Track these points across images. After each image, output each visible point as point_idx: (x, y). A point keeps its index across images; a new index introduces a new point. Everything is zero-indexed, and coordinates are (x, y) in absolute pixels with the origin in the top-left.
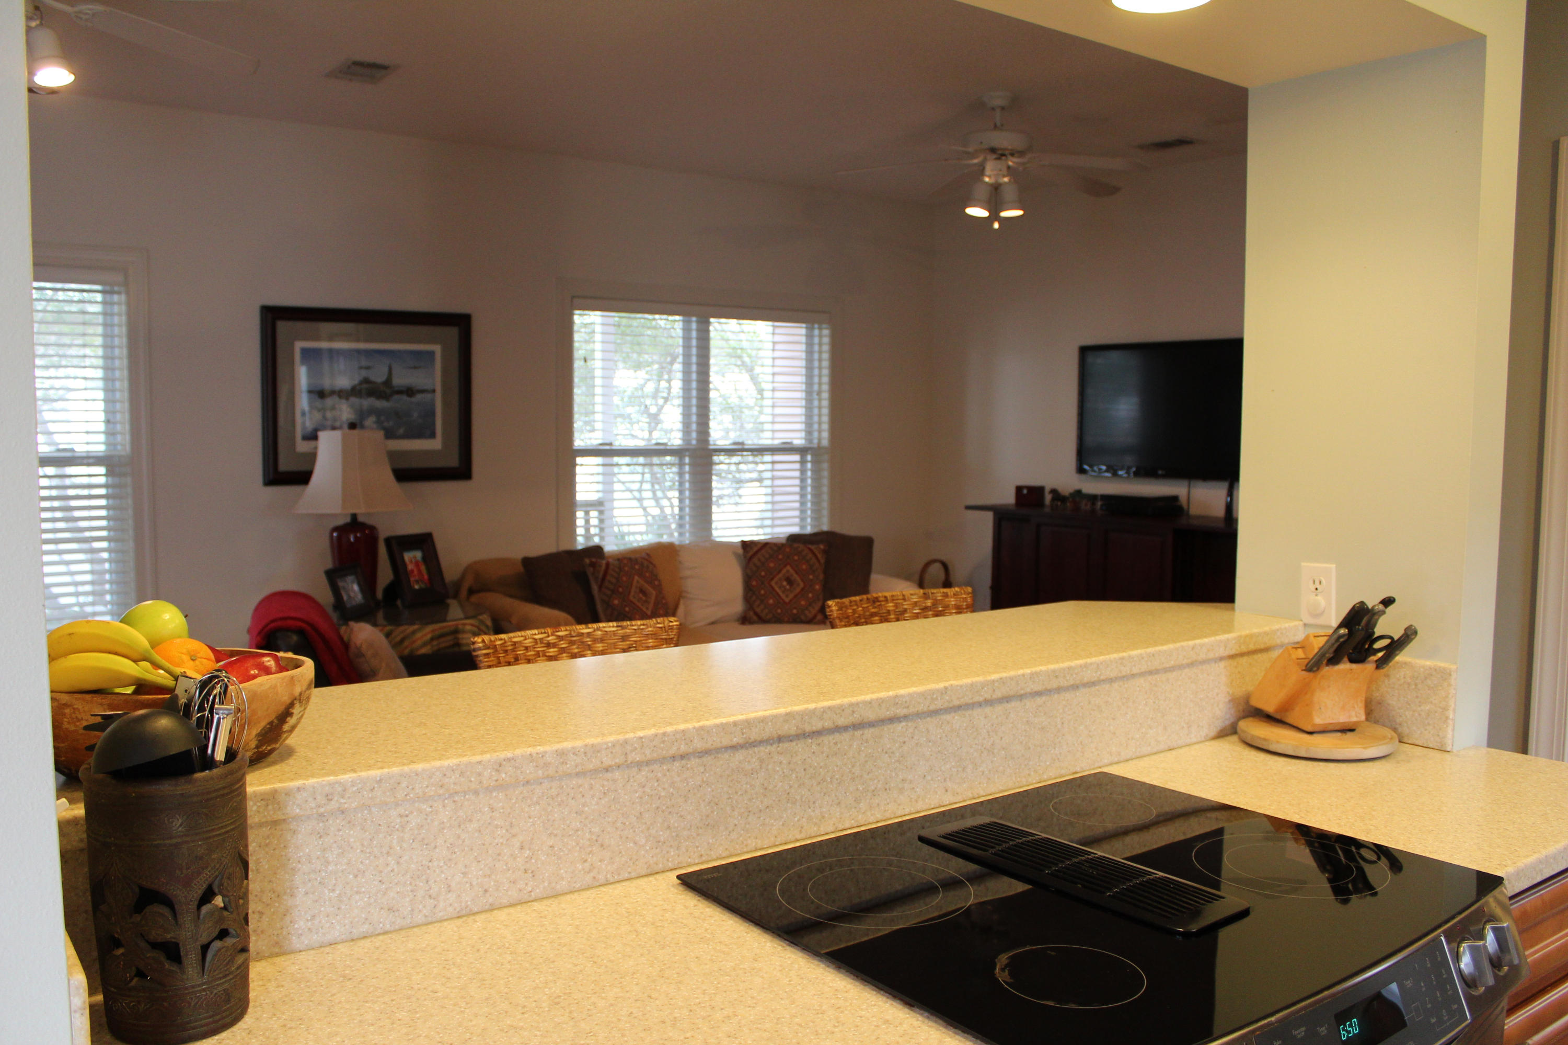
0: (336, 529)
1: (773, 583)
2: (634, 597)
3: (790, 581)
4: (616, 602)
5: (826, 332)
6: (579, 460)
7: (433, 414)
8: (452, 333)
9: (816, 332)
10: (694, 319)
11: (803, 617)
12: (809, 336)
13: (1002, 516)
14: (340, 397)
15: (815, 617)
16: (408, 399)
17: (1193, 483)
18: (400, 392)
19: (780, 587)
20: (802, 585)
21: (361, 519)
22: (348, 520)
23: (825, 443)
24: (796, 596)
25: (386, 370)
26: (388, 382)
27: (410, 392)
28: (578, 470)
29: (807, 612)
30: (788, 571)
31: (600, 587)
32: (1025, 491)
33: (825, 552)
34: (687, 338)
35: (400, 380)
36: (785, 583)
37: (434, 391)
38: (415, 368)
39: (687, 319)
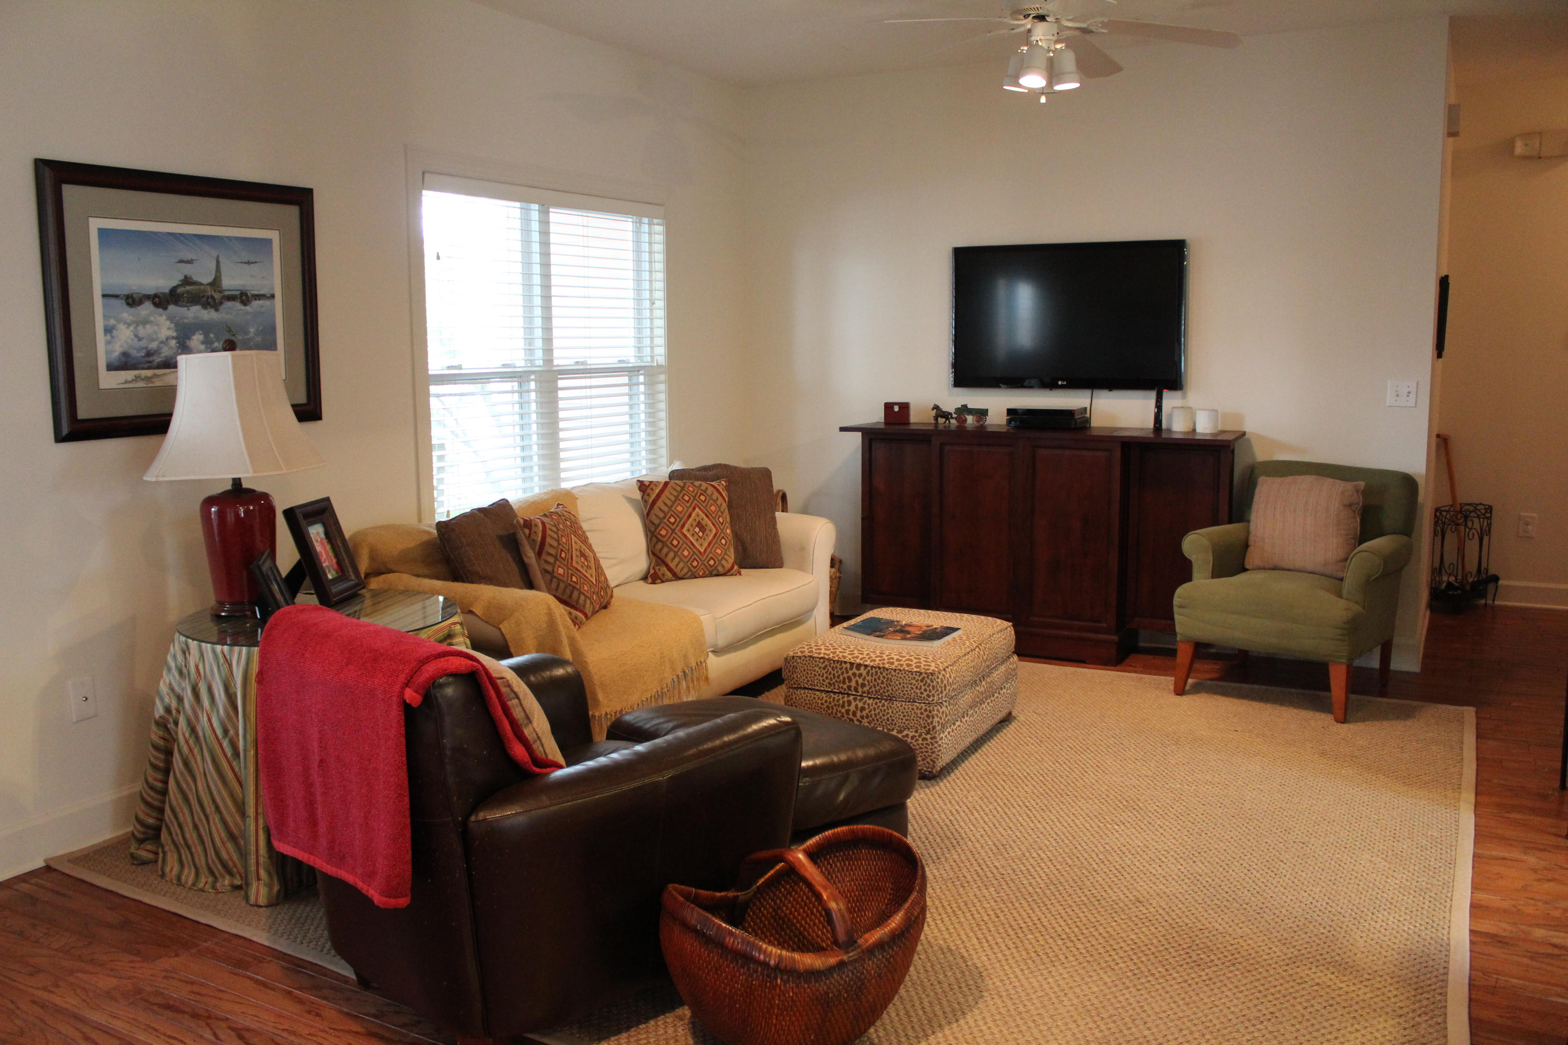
0: (210, 501)
1: (685, 531)
2: (577, 563)
3: (702, 528)
4: (561, 571)
5: (659, 229)
6: (433, 389)
7: (273, 329)
8: (292, 212)
9: (645, 228)
10: (535, 207)
11: (721, 569)
12: (637, 232)
13: (870, 436)
14: (156, 305)
15: (732, 567)
16: (243, 307)
17: (1096, 392)
18: (231, 298)
19: (693, 535)
20: (714, 531)
21: (245, 485)
22: (228, 486)
23: (661, 360)
24: (710, 544)
25: (213, 265)
26: (216, 283)
27: (244, 298)
28: (433, 402)
29: (724, 562)
30: (698, 515)
31: (539, 554)
32: (896, 409)
33: (727, 488)
34: (526, 231)
35: (232, 281)
36: (697, 530)
37: (273, 296)
38: (248, 263)
39: (524, 205)
